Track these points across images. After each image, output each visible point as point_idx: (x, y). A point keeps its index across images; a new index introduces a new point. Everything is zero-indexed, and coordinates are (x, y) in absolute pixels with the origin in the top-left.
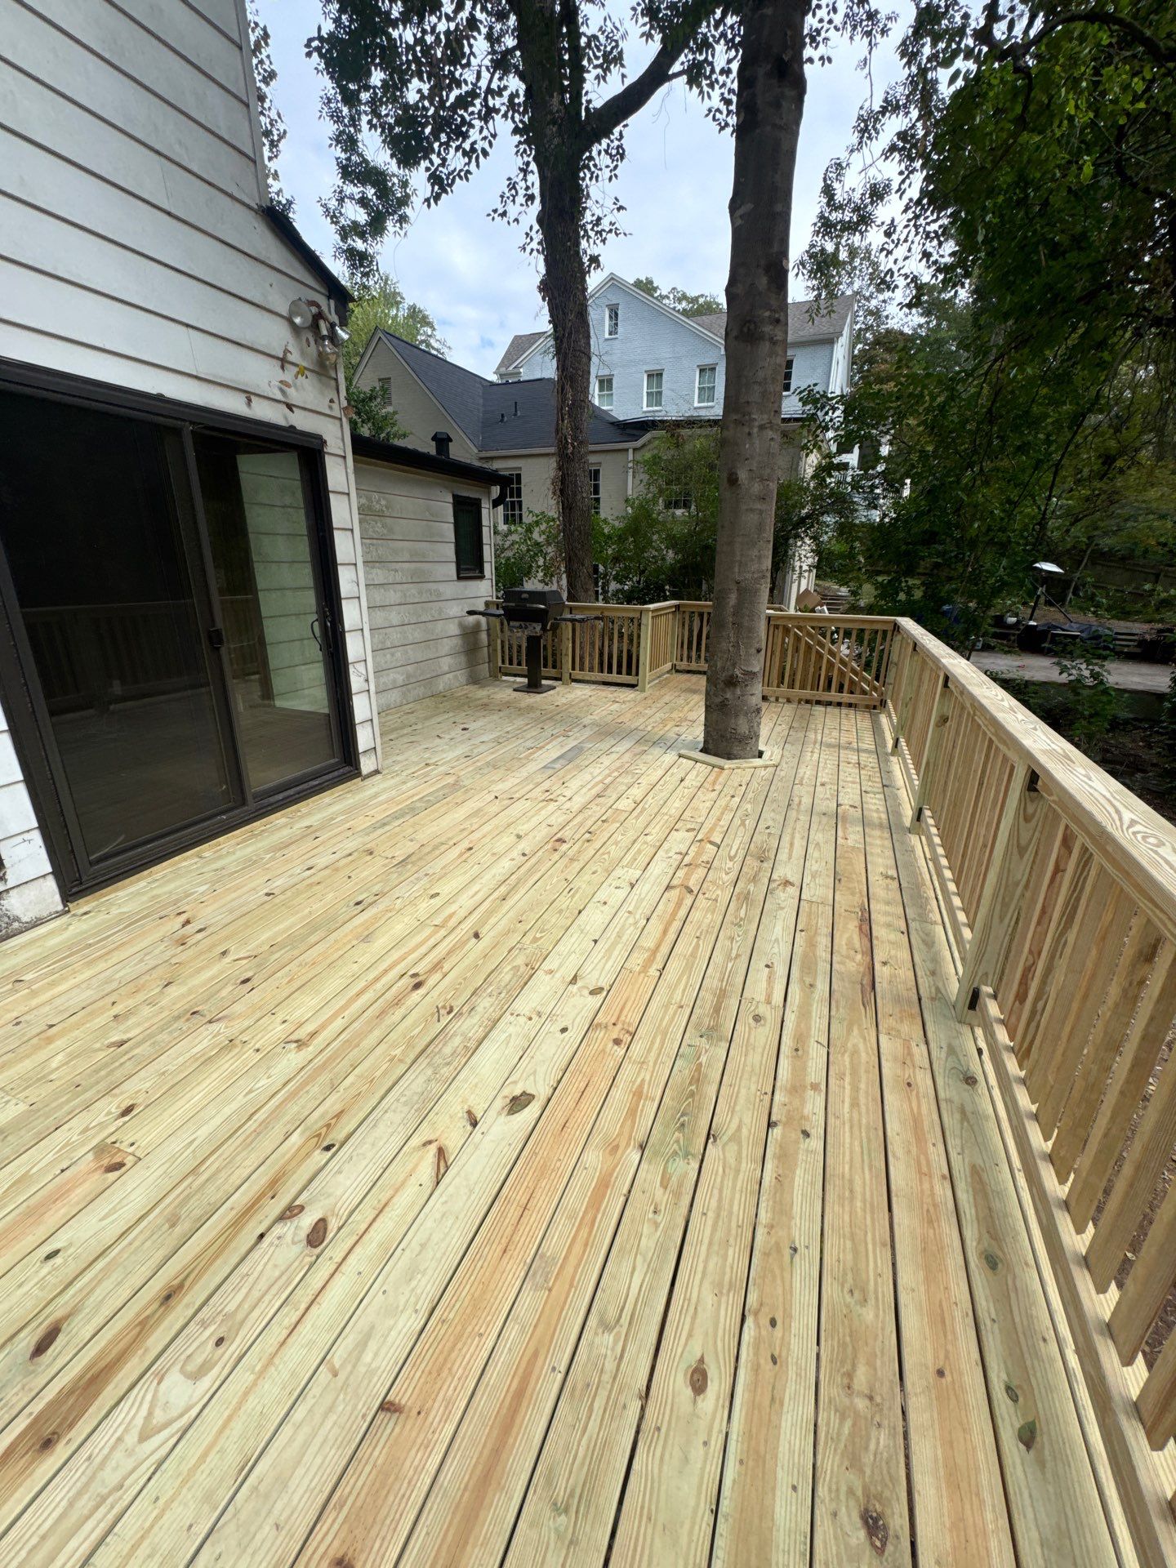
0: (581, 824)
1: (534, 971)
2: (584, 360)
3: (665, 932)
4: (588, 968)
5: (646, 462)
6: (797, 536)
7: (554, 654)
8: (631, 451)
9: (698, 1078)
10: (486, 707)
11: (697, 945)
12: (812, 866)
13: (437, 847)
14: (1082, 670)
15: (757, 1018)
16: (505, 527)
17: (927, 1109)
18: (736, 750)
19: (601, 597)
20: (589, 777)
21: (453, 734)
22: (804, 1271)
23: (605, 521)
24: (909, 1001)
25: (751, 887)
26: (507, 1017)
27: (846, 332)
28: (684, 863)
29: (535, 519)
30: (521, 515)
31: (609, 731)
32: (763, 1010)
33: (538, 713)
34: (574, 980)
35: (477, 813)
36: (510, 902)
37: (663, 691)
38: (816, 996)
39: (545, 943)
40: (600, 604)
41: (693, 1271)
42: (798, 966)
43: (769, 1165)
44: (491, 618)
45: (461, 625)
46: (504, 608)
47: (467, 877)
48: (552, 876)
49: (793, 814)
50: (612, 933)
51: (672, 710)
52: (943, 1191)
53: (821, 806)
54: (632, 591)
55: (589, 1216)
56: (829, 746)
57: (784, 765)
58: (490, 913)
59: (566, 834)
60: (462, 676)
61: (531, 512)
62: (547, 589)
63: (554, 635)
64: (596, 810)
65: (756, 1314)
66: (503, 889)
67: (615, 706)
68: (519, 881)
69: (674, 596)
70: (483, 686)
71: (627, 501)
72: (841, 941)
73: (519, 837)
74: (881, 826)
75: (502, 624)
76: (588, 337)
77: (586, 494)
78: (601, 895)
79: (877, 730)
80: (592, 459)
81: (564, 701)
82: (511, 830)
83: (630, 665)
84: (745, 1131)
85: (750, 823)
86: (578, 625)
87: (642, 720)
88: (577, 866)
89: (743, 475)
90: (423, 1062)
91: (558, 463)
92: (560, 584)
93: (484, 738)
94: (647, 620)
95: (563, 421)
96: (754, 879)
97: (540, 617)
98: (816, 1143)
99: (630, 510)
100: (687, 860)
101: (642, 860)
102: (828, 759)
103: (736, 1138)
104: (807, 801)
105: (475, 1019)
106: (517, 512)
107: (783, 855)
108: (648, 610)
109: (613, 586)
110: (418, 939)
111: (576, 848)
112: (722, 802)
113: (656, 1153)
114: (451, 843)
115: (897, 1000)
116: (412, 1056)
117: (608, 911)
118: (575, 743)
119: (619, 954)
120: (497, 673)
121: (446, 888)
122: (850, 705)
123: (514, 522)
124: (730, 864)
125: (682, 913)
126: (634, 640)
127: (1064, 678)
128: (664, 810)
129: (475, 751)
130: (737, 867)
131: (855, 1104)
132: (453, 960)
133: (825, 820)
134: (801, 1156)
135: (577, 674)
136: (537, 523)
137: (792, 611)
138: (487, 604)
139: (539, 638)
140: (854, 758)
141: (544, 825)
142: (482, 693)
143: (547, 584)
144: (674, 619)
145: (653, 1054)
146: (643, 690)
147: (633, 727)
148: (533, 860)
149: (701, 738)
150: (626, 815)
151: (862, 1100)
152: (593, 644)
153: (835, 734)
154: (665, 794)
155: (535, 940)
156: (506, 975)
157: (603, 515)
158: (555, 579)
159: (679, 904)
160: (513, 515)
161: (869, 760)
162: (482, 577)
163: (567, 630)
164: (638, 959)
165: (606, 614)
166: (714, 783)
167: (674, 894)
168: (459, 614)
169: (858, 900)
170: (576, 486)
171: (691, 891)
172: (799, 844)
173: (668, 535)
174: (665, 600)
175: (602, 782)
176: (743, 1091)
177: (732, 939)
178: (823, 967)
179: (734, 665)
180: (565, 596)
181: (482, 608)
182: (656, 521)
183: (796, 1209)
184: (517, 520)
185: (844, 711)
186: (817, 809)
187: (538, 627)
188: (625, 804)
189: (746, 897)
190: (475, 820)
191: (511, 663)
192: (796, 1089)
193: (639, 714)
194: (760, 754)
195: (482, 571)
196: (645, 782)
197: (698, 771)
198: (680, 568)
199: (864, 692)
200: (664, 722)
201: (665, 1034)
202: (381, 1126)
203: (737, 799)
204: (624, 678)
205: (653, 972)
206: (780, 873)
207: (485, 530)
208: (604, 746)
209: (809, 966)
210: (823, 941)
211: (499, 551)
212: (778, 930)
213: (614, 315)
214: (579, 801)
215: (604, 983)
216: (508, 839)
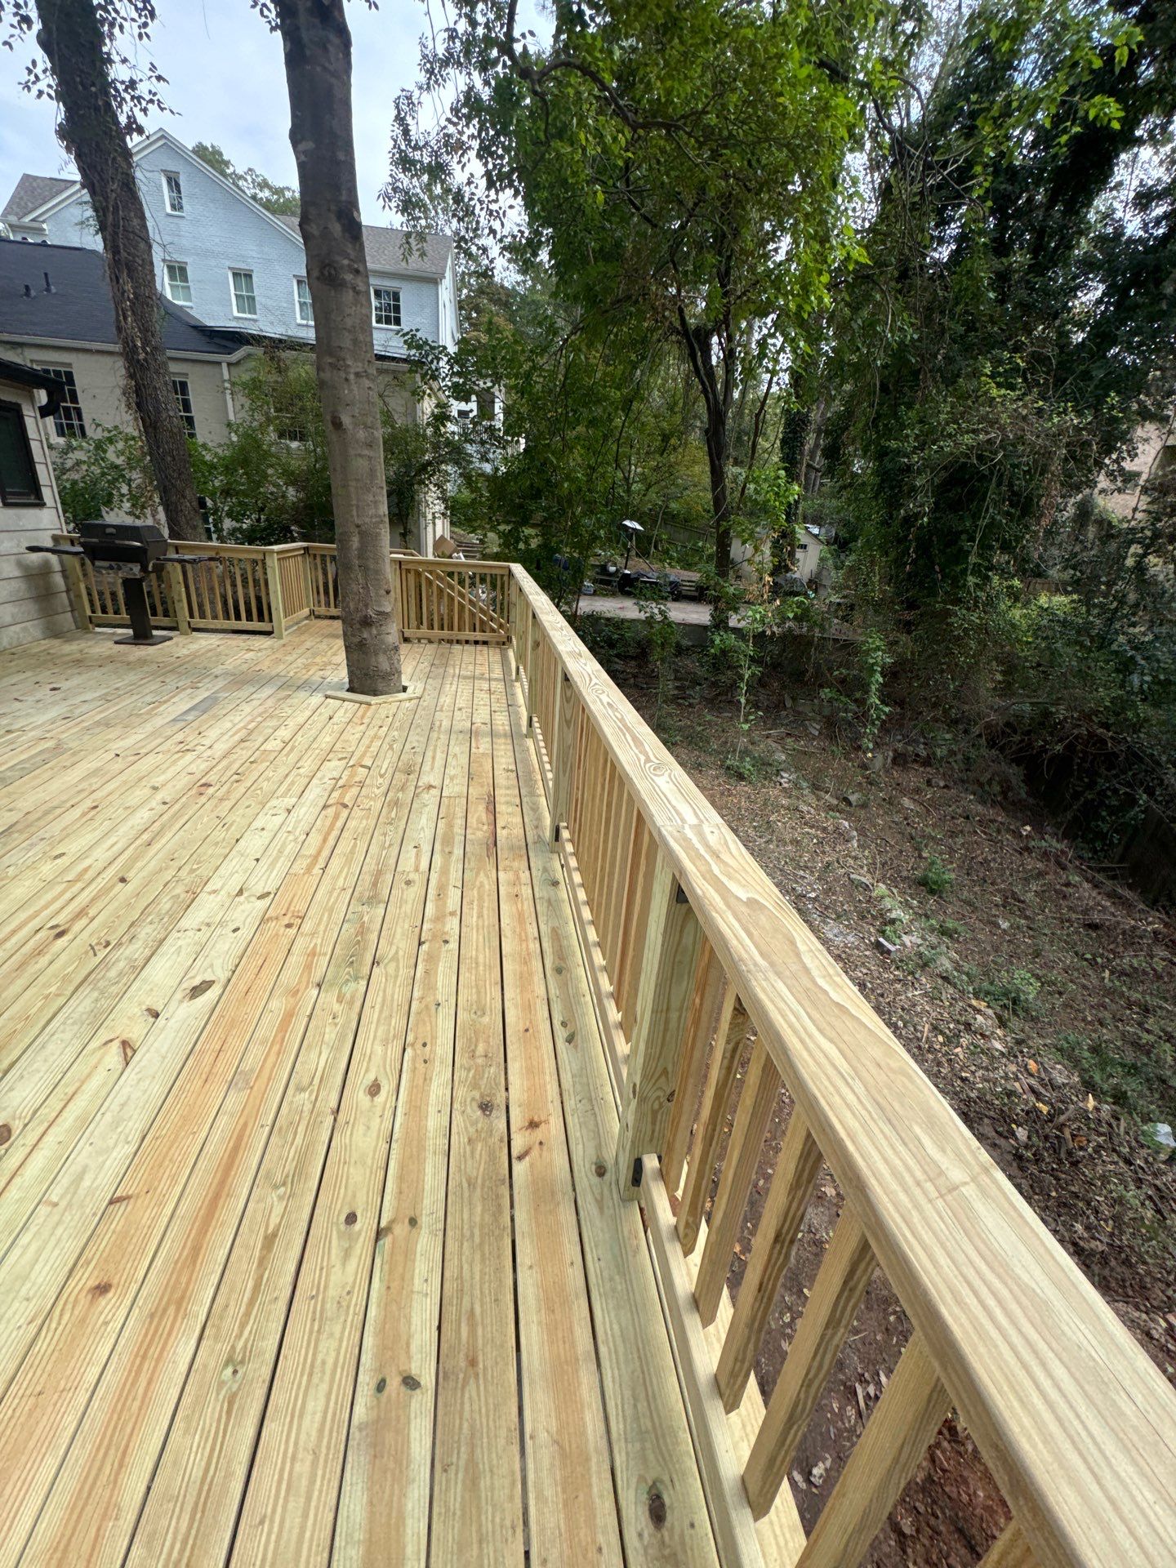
0: (227, 768)
1: (195, 896)
2: (142, 245)
3: (325, 840)
4: (253, 881)
5: (245, 385)
6: (422, 482)
7: (163, 603)
8: (224, 365)
9: (363, 931)
10: (79, 663)
11: (355, 845)
12: (451, 771)
13: (49, 812)
14: (654, 608)
15: (408, 883)
16: (61, 441)
17: (528, 907)
18: (381, 686)
19: (214, 536)
20: (229, 725)
21: (38, 696)
22: (446, 1012)
23: (204, 446)
24: (520, 848)
25: (400, 795)
26: (174, 934)
27: (448, 274)
28: (337, 785)
29: (106, 434)
30: (82, 427)
31: (243, 680)
32: (412, 876)
33: (154, 667)
34: (240, 892)
35: (95, 773)
36: (156, 847)
37: (303, 638)
38: (454, 858)
39: (204, 871)
40: (215, 543)
41: (366, 1039)
42: (442, 841)
43: (420, 967)
44: (65, 557)
45: (20, 564)
46: (82, 545)
47: (97, 834)
48: (201, 817)
49: (434, 735)
50: (273, 851)
51: (315, 655)
52: (534, 946)
53: (458, 726)
54: (252, 529)
55: (279, 1038)
56: (465, 678)
57: (426, 697)
58: (134, 859)
59: (212, 778)
60: (34, 629)
61: (98, 425)
62: (138, 523)
63: (160, 578)
64: (243, 754)
65: (413, 1045)
66: (145, 837)
67: (250, 655)
68: (163, 827)
69: (304, 538)
70: (69, 640)
71: (229, 425)
72: (472, 821)
73: (155, 788)
74: (505, 735)
75: (83, 565)
76: (143, 218)
77: (174, 411)
78: (258, 824)
79: (505, 661)
80: (174, 367)
81: (185, 652)
82: (144, 783)
83: (262, 611)
84: (401, 953)
85: (397, 747)
86: (189, 567)
87: (282, 667)
88: (228, 804)
89: (346, 420)
90: (85, 990)
91: (127, 369)
92: (156, 518)
93: (88, 696)
94: (273, 563)
95: (125, 318)
96: (403, 788)
97: (138, 556)
98: (453, 945)
99: (235, 438)
100: (341, 783)
101: (297, 789)
102: (465, 689)
103: (395, 958)
104: (446, 723)
105: (138, 944)
106: (76, 422)
107: (426, 767)
108: (272, 552)
109: (228, 524)
110: (49, 896)
111: (226, 787)
112: (371, 733)
113: (331, 985)
114: (68, 805)
115: (512, 848)
116: (71, 989)
117: (267, 835)
118: (206, 694)
119: (282, 866)
120: (86, 625)
121: (73, 847)
122: (485, 643)
123: (73, 435)
124: (380, 780)
125: (339, 824)
126: (262, 584)
127: (642, 616)
128: (315, 746)
129: (77, 712)
130: (387, 782)
131: (480, 916)
132: (100, 905)
133: (461, 736)
134: (443, 955)
135: (197, 622)
136: (111, 441)
137: (430, 557)
138: (55, 538)
139: (140, 581)
140: (485, 686)
141: (183, 774)
142: (71, 648)
143: (138, 517)
144: (304, 562)
145: (322, 928)
146: (280, 637)
147: (274, 673)
148: (177, 807)
149: (347, 680)
150: (274, 754)
151: (485, 912)
152: (211, 589)
153: (471, 667)
154: (313, 732)
155: (192, 871)
156: (165, 904)
157: (200, 440)
158: (148, 511)
159: (336, 817)
160: (70, 426)
161: (498, 686)
162: (40, 504)
163: (175, 572)
164: (302, 864)
165: (222, 554)
166: (363, 717)
167: (331, 811)
168: (15, 551)
169: (487, 789)
170: (158, 401)
171: (346, 806)
172: (440, 756)
173: (285, 471)
174: (293, 541)
175: (245, 727)
176: (399, 930)
177: (385, 835)
178: (459, 839)
179: (366, 606)
180: (166, 533)
181: (49, 544)
182: (267, 454)
183: (439, 984)
184: (78, 431)
185: (479, 647)
186: (455, 728)
187: (136, 569)
188: (272, 745)
189: (396, 803)
190: (94, 780)
191: (104, 611)
192: (439, 918)
193: (278, 661)
194: (405, 689)
195: (39, 496)
196: (292, 724)
197: (347, 708)
198: (305, 507)
199: (493, 630)
200: (307, 667)
201: (331, 910)
202: (51, 1047)
203: (385, 729)
204: (255, 625)
205: (317, 871)
206: (425, 779)
207: (35, 446)
208: (243, 693)
209: (448, 840)
210: (460, 822)
211: (61, 471)
212: (423, 821)
213: (174, 183)
214: (221, 748)
215: (270, 887)
216: (141, 793)
